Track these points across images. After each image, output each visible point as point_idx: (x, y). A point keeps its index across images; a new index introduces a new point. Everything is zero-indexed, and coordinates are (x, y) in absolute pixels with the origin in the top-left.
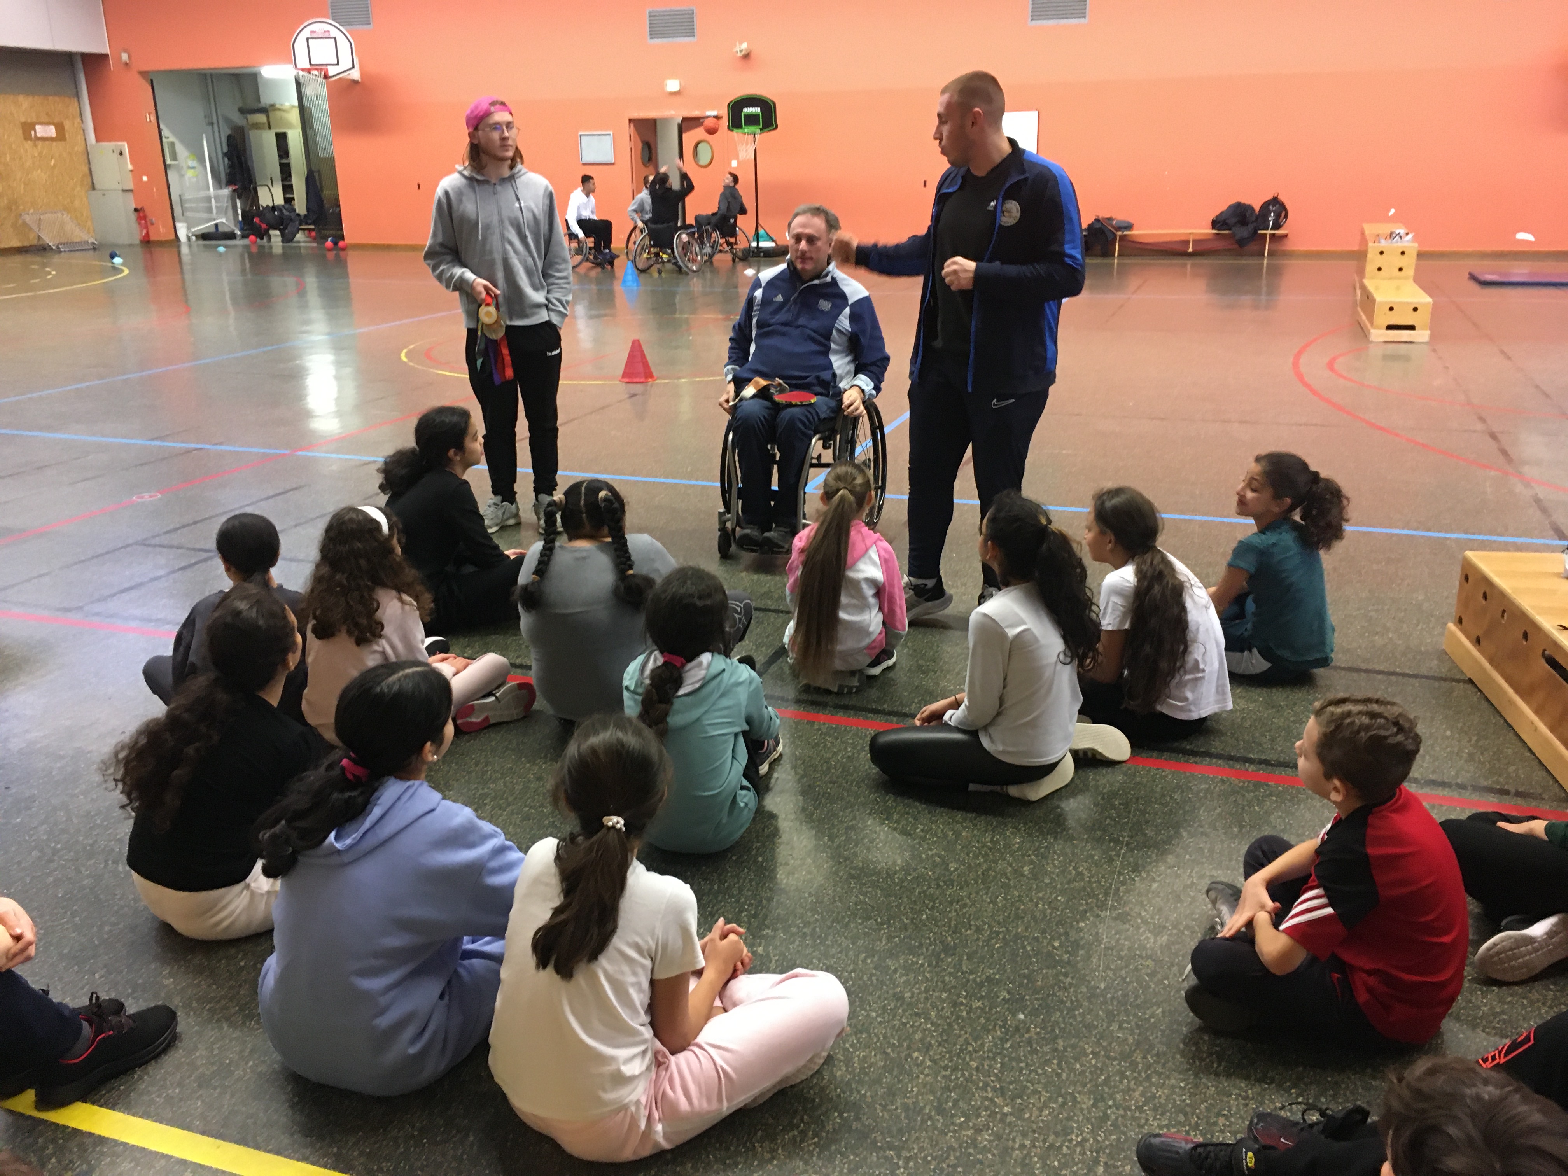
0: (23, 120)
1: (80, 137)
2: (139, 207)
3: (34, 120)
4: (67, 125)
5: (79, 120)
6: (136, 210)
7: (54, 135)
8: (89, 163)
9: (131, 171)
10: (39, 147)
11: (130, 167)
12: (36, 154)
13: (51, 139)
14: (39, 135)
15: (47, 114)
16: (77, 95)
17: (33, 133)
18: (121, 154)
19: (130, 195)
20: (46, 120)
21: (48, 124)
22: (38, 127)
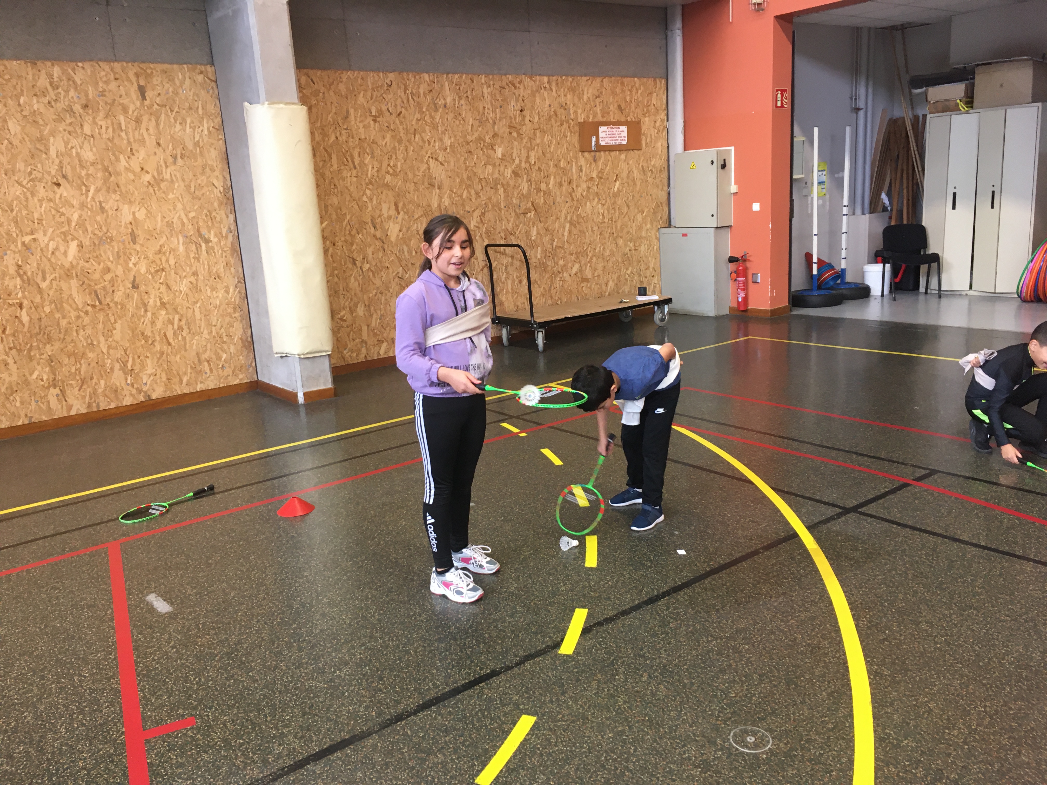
0: (581, 119)
1: (660, 145)
2: (738, 255)
3: (599, 118)
4: (647, 124)
5: (663, 116)
6: (732, 260)
7: (624, 143)
8: (669, 185)
9: (735, 194)
10: (600, 163)
11: (734, 188)
12: (594, 175)
13: (619, 148)
14: (602, 143)
15: (619, 107)
16: (666, 76)
17: (594, 139)
18: (724, 166)
19: (727, 236)
20: (618, 117)
21: (618, 124)
22: (602, 129)
